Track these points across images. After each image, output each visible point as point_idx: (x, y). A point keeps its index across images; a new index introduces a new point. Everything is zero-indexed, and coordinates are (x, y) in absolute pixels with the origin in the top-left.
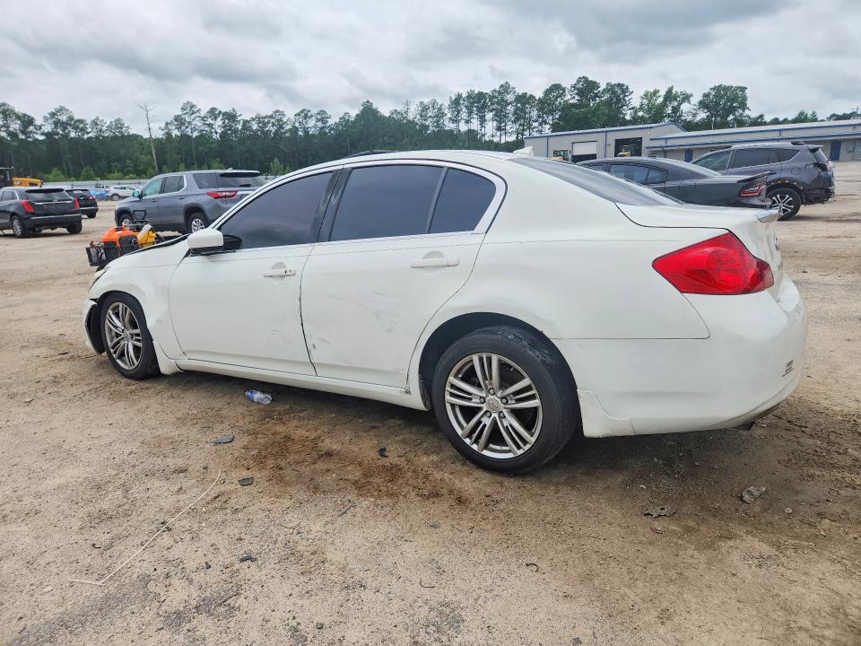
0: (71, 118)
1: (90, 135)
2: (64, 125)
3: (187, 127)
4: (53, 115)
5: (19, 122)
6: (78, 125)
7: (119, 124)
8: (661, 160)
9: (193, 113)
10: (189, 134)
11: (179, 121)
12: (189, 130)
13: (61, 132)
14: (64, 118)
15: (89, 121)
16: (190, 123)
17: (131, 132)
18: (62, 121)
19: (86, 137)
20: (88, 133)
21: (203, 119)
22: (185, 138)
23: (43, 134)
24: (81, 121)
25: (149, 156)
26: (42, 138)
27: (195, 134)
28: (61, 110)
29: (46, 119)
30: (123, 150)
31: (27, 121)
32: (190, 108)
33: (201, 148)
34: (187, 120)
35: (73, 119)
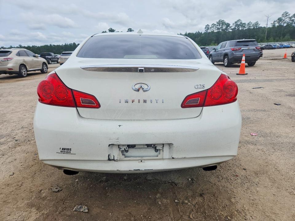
0: (241, 23)
1: (246, 28)
2: (238, 26)
3: (282, 22)
4: (236, 22)
5: (225, 26)
6: (243, 25)
7: (257, 24)
9: (287, 16)
10: (282, 25)
11: (280, 20)
12: (283, 23)
13: (237, 28)
14: (239, 23)
15: (247, 24)
16: (284, 20)
17: (260, 26)
18: (239, 24)
19: (245, 29)
20: (245, 28)
21: (290, 18)
22: (280, 27)
23: (231, 29)
24: (244, 24)
25: (264, 34)
26: (231, 31)
27: (285, 25)
28: (239, 20)
29: (233, 24)
30: (255, 33)
31: (228, 25)
32: (286, 14)
33: (285, 30)
34: (283, 19)
35: (242, 23)
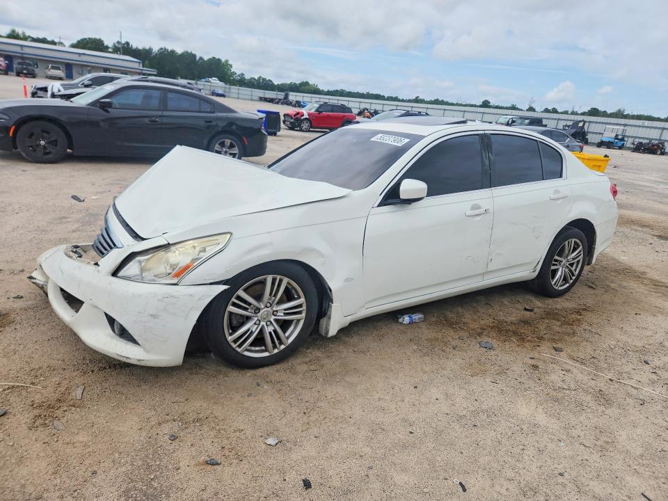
8: (215, 98)
